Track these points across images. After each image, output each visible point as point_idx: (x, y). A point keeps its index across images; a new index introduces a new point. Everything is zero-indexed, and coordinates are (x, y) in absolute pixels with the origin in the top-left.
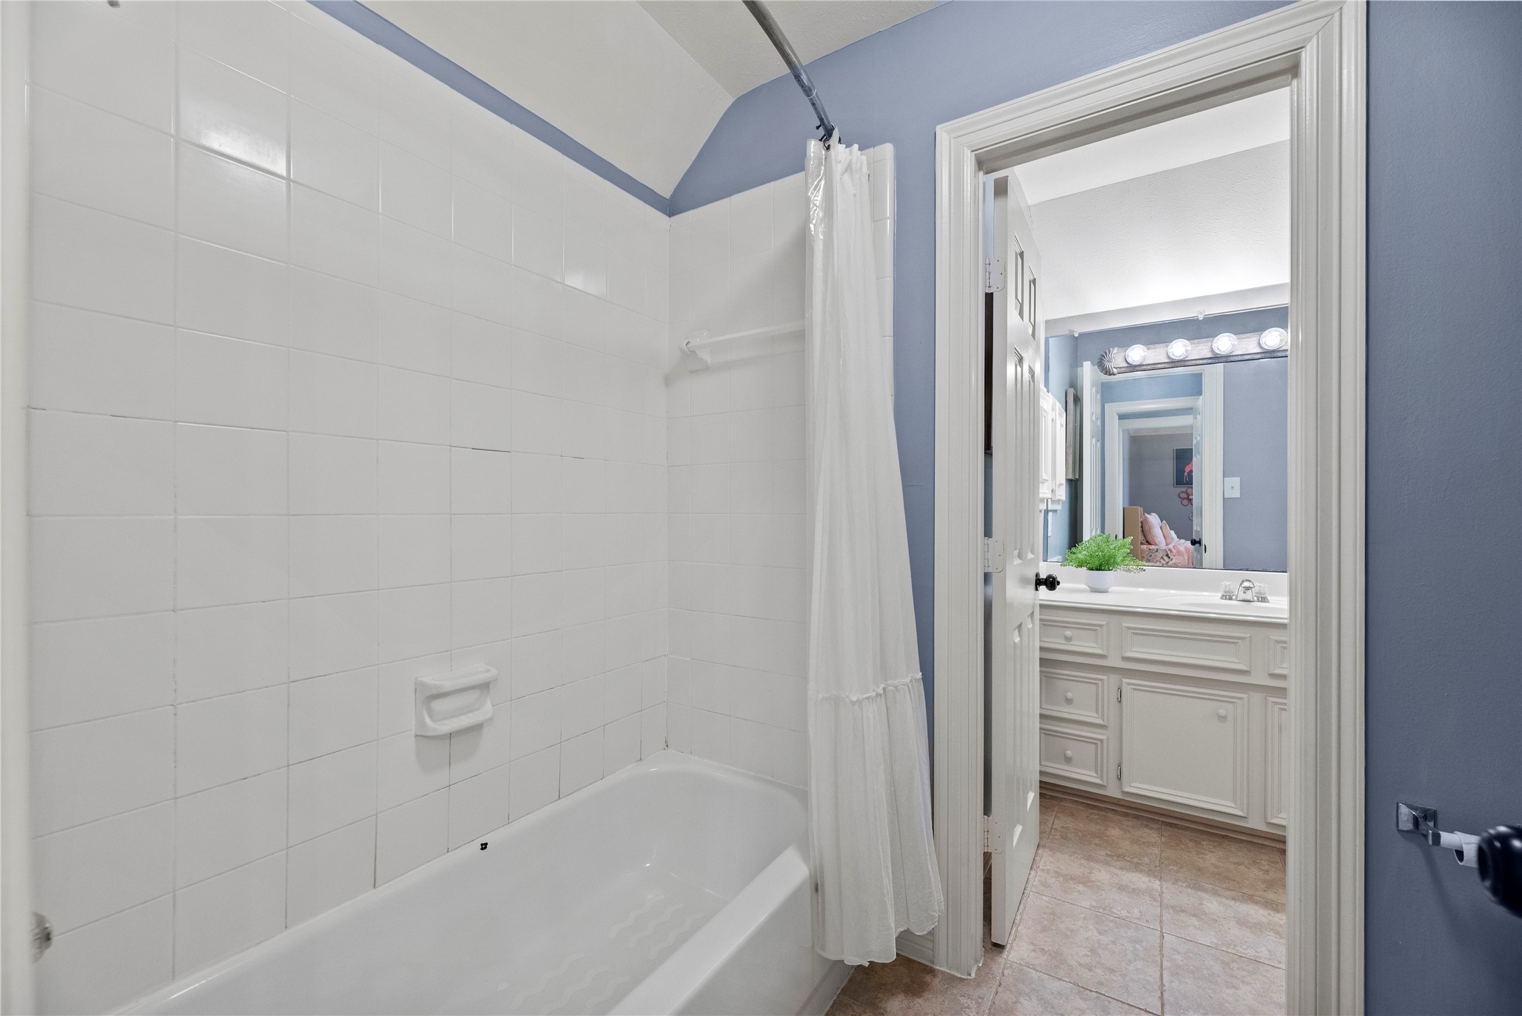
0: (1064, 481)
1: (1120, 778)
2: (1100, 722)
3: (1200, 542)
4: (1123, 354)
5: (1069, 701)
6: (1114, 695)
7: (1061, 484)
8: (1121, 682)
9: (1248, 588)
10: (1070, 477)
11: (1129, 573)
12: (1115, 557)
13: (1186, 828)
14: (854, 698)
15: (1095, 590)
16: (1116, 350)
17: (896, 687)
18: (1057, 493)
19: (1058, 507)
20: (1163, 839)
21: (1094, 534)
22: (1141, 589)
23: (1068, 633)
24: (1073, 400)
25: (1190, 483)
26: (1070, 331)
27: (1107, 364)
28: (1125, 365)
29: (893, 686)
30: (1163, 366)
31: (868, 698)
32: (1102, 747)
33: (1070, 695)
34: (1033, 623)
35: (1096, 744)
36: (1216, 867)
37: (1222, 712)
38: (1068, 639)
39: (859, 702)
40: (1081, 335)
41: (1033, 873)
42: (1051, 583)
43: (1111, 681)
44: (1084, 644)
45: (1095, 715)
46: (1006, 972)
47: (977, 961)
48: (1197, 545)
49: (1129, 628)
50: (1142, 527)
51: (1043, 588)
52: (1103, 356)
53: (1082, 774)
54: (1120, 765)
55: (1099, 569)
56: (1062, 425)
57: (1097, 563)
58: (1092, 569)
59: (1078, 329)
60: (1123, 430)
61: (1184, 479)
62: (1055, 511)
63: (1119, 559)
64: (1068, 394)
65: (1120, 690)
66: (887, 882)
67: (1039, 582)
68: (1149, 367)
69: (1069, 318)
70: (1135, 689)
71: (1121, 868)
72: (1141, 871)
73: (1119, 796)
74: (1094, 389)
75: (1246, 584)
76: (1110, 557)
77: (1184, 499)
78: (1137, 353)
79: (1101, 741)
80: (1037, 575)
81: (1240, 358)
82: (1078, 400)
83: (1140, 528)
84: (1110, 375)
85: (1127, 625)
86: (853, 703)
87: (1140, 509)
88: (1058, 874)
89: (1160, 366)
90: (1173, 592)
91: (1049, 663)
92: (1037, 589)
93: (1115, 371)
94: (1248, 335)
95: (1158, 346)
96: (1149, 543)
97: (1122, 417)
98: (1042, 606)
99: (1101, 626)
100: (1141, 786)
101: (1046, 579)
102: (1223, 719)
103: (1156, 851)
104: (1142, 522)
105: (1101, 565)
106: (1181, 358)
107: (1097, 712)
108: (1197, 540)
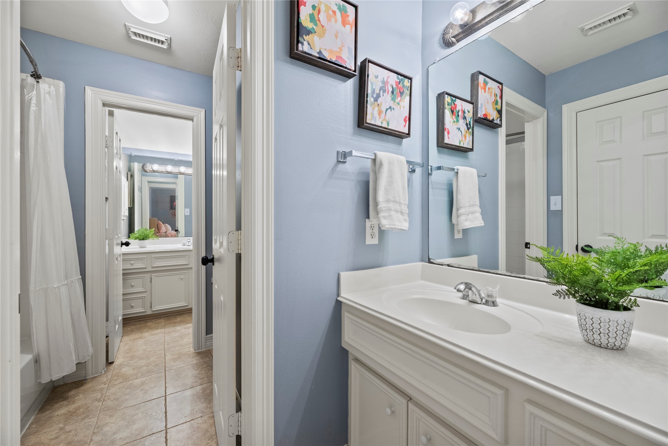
0: (127, 208)
1: (151, 307)
2: (144, 290)
3: (178, 231)
4: (151, 166)
5: (132, 286)
6: (149, 280)
7: (127, 209)
8: (151, 275)
9: (189, 242)
10: (130, 207)
11: (153, 240)
12: (149, 235)
13: (172, 315)
14: (56, 286)
15: (141, 247)
16: (148, 164)
17: (72, 281)
18: (125, 213)
19: (125, 218)
20: (165, 320)
21: (139, 228)
22: (157, 246)
23: (132, 262)
24: (131, 176)
25: (175, 209)
26: (131, 153)
27: (145, 168)
28: (152, 170)
29: (70, 281)
30: (164, 172)
31: (62, 285)
32: (145, 300)
33: (133, 284)
34: (120, 258)
35: (143, 298)
36: (180, 320)
37: (182, 277)
38: (132, 264)
39: (58, 287)
40: (135, 156)
41: (121, 343)
42: (127, 244)
43: (147, 276)
44: (138, 265)
45: (142, 289)
46: (115, 367)
47: (104, 369)
48: (177, 231)
49: (154, 257)
50: (157, 226)
51: (124, 246)
52: (143, 165)
53: (138, 309)
54: (151, 303)
55: (143, 239)
56: (127, 187)
57: (142, 238)
58: (140, 240)
59: (134, 154)
60: (149, 187)
61: (173, 207)
62: (124, 220)
63: (150, 236)
64: (128, 174)
65: (151, 278)
66: (72, 345)
67: (122, 244)
68: (160, 172)
69: (130, 148)
70: (156, 277)
71: (152, 331)
72: (159, 329)
73: (151, 313)
74: (139, 173)
75: (189, 240)
76: (147, 235)
77: (173, 215)
78: (156, 167)
79: (145, 297)
80: (122, 242)
81: (187, 174)
82: (132, 176)
83: (156, 227)
84: (146, 172)
85: (153, 256)
86: (55, 288)
87: (156, 219)
88: (130, 340)
89: (163, 172)
90: (168, 245)
91: (126, 274)
92: (122, 247)
93: (148, 171)
94: (189, 168)
95: (163, 166)
96: (160, 233)
97: (149, 182)
98: (123, 254)
99: (144, 258)
100: (159, 307)
101: (125, 243)
102: (182, 279)
103: (163, 323)
104: (157, 224)
105: (144, 238)
106: (170, 171)
107: (143, 287)
108: (177, 230)
